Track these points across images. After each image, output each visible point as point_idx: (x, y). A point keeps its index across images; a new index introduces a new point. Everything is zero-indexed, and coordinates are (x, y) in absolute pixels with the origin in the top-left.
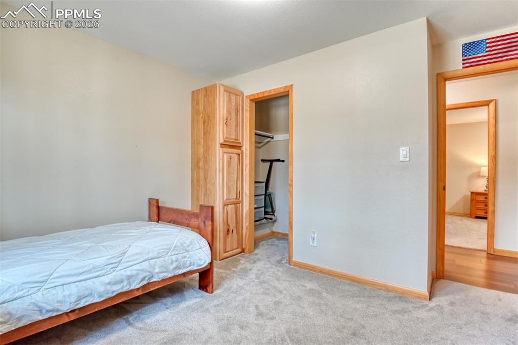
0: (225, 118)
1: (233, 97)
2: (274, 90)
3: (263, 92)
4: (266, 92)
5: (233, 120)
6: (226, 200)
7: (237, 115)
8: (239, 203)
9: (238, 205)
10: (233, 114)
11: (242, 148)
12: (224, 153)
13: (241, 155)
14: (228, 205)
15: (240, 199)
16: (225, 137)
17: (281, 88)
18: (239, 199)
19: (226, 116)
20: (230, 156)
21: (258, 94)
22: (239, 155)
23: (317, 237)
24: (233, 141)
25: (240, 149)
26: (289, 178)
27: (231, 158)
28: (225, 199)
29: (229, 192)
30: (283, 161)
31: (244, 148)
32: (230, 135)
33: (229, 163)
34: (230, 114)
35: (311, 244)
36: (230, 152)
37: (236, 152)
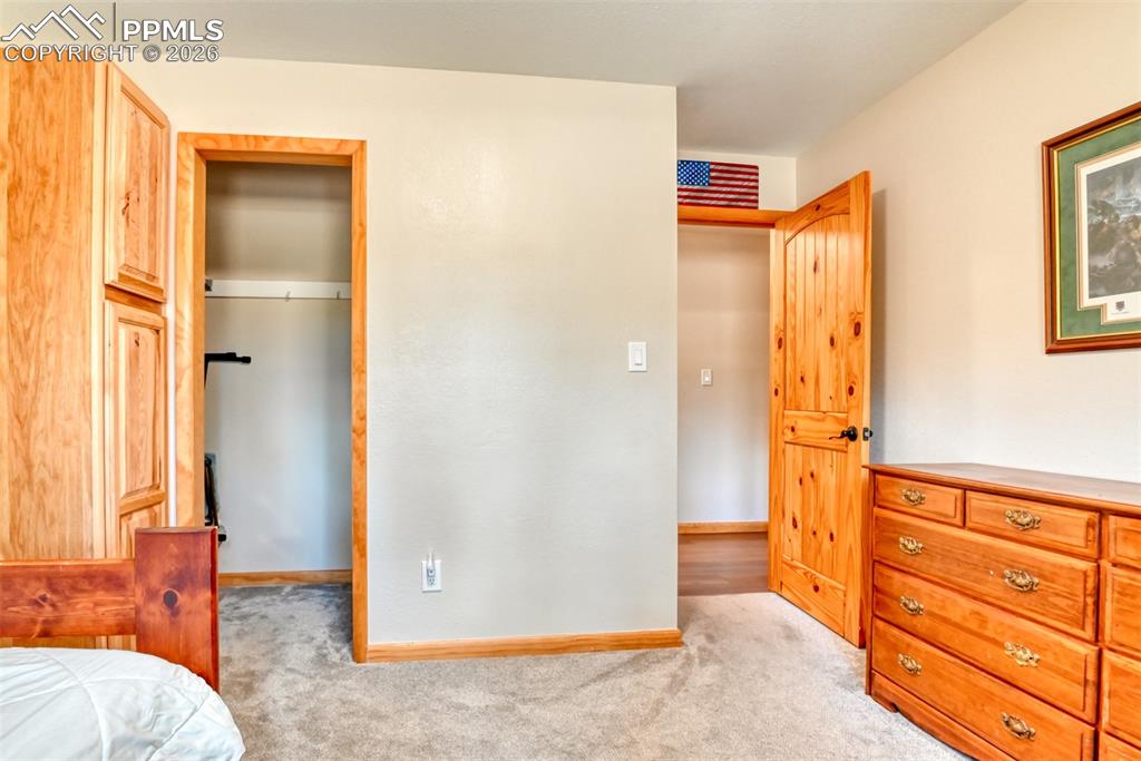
0: (123, 194)
1: (146, 124)
2: (301, 140)
3: (256, 137)
4: (265, 138)
5: (145, 205)
6: (128, 494)
7: (154, 191)
8: (159, 503)
9: (156, 508)
10: (145, 182)
11: (163, 308)
12: (120, 320)
13: (162, 332)
14: (131, 513)
15: (162, 488)
16: (122, 262)
17: (328, 141)
18: (158, 487)
19: (127, 188)
20: (137, 334)
21: (233, 137)
22: (158, 332)
23: (442, 564)
24: (143, 279)
25: (159, 314)
26: (354, 411)
27: (137, 343)
28: (123, 491)
29: (134, 465)
30: (246, 360)
31: (169, 311)
32: (138, 258)
33: (134, 359)
34: (137, 182)
35: (426, 588)
36: (136, 319)
37: (150, 322)
